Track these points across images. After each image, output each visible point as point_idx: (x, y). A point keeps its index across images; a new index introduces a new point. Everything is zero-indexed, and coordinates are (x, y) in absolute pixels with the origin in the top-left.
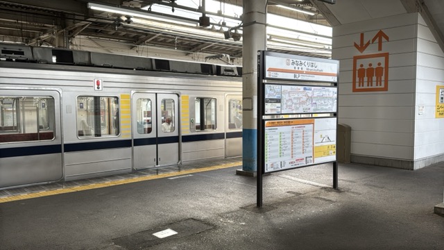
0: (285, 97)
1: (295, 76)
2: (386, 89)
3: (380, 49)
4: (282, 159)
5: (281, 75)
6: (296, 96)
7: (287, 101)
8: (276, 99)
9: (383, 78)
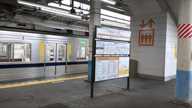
0: (106, 47)
1: (110, 38)
2: (153, 45)
3: (151, 27)
4: (103, 75)
5: (104, 37)
6: (111, 47)
7: (106, 48)
8: (101, 48)
9: (152, 40)
